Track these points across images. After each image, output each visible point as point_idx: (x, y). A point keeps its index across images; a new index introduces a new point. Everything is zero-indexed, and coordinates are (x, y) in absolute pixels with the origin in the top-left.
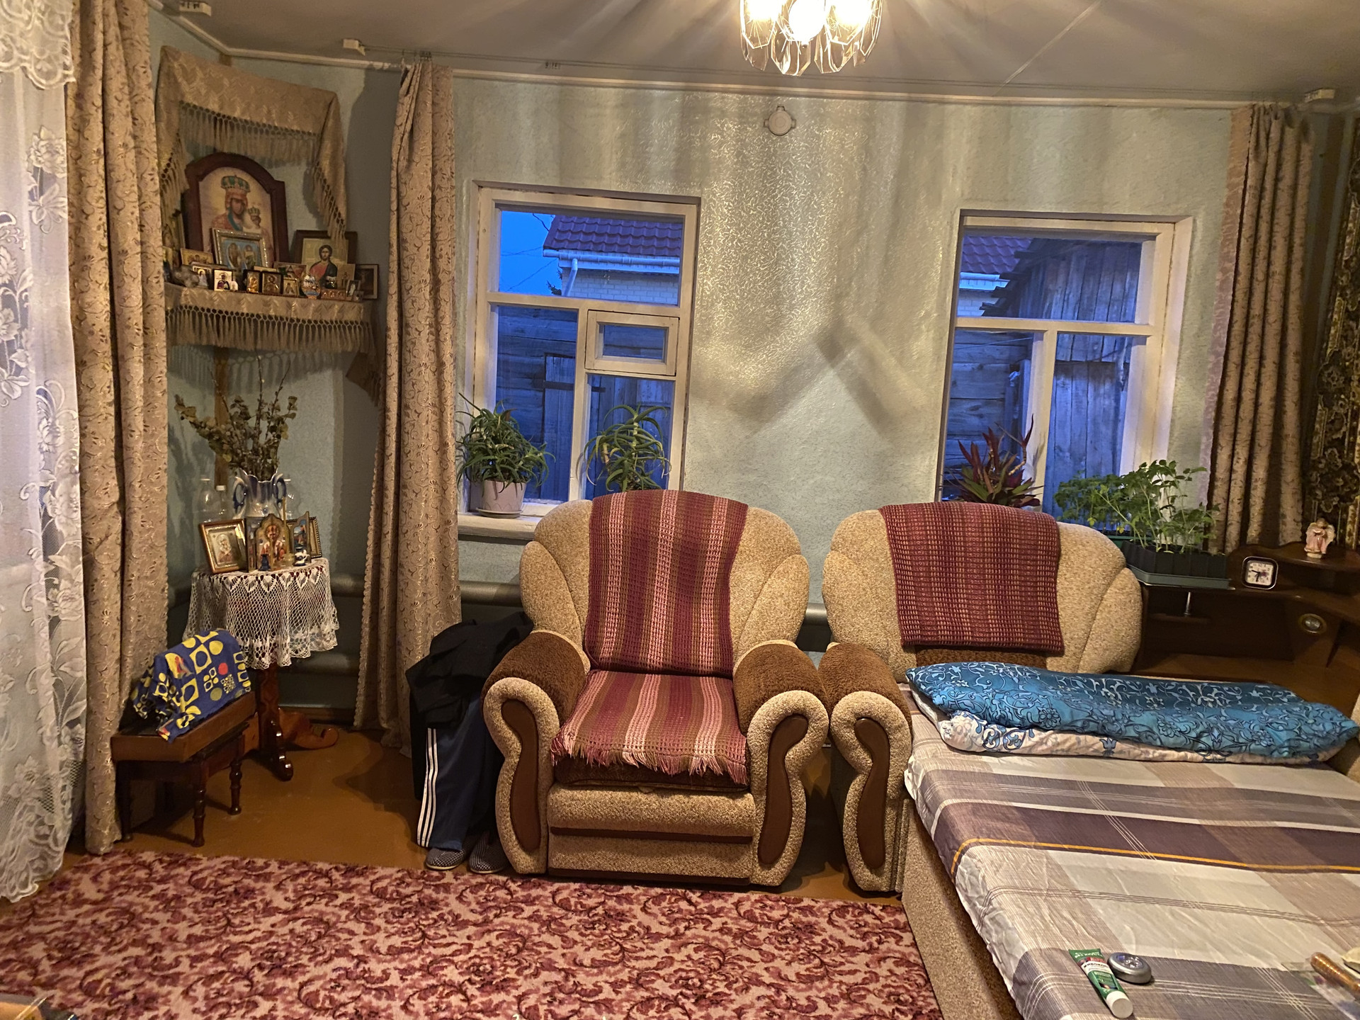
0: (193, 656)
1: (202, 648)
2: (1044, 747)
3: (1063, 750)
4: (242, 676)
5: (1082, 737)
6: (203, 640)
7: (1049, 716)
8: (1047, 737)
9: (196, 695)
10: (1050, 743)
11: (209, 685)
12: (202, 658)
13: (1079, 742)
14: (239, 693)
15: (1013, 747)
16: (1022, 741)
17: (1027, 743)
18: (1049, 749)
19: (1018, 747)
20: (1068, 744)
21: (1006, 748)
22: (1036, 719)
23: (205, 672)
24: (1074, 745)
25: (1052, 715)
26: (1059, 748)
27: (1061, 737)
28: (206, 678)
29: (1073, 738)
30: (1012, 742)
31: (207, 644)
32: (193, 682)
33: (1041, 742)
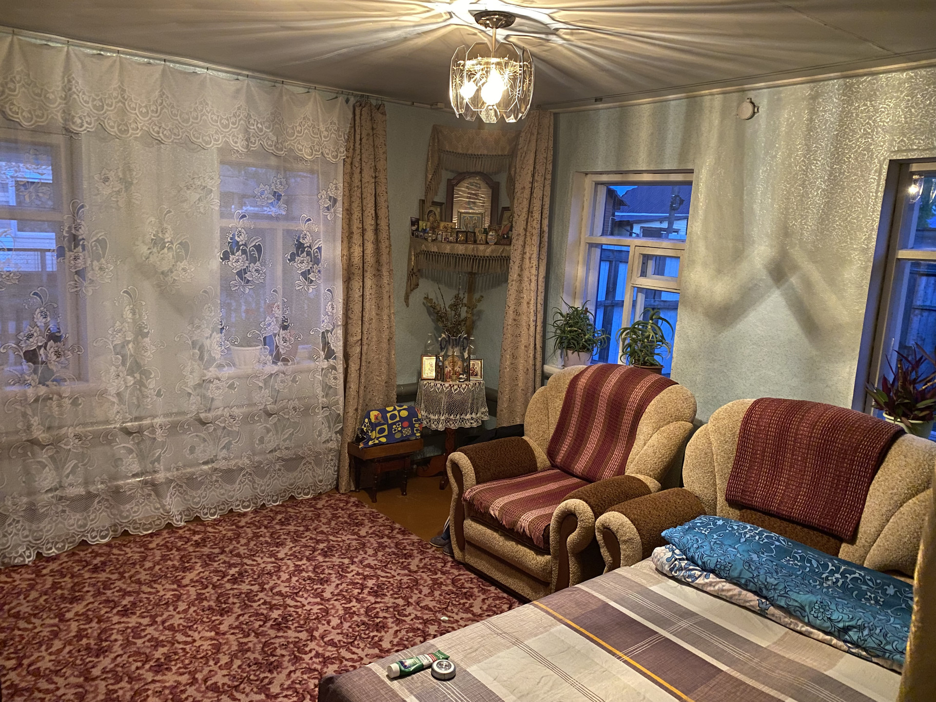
0: (388, 415)
1: (396, 412)
2: (712, 588)
3: (726, 596)
4: (416, 430)
5: (744, 592)
6: (398, 408)
7: (722, 567)
8: (717, 583)
9: (386, 433)
10: (717, 588)
11: (395, 430)
12: (393, 417)
13: (740, 594)
14: (414, 438)
15: (690, 580)
16: (697, 578)
17: (700, 581)
18: (715, 591)
19: (693, 582)
20: (731, 593)
21: (685, 579)
22: (712, 566)
23: (394, 424)
24: (735, 595)
25: (725, 567)
26: (724, 593)
27: (728, 586)
28: (394, 426)
29: (737, 590)
30: (689, 577)
31: (399, 411)
32: (385, 427)
33: (710, 584)
